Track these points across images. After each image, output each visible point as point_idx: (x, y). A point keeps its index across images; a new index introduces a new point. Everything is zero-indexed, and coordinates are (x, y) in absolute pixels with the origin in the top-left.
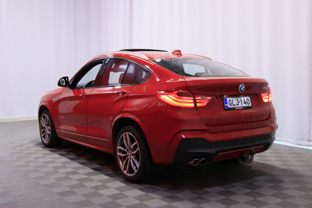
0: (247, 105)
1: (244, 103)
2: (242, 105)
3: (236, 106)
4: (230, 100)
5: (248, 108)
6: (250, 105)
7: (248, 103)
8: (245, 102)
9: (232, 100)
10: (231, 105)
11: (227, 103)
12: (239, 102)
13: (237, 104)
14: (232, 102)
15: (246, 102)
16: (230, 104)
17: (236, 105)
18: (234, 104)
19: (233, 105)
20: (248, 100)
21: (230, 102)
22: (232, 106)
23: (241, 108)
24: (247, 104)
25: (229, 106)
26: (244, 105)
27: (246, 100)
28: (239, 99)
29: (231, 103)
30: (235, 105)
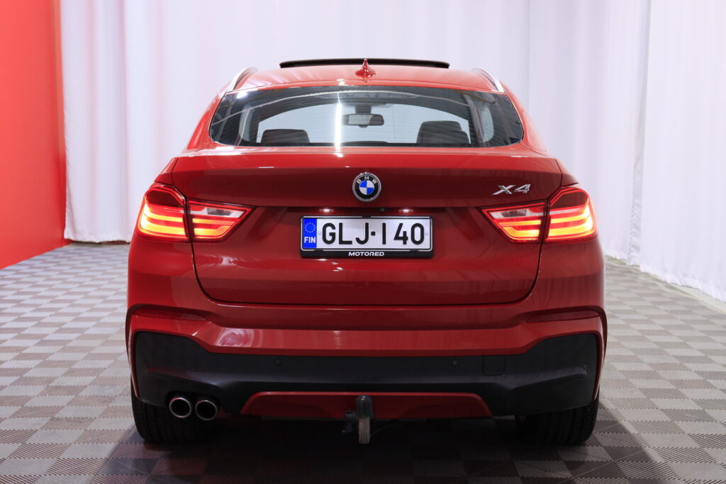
0: (410, 245)
1: (397, 238)
2: (384, 242)
3: (356, 245)
4: (329, 225)
5: (413, 255)
6: (426, 245)
7: (417, 239)
8: (401, 235)
9: (341, 225)
11: (314, 235)
12: (373, 234)
13: (362, 238)
14: (337, 231)
15: (409, 235)
16: (329, 238)
17: (355, 242)
18: (345, 239)
19: (341, 242)
20: (418, 230)
21: (329, 230)
22: (336, 245)
23: (376, 254)
24: (409, 241)
25: (321, 245)
26: (395, 245)
27: (406, 229)
28: (375, 224)
29: (332, 234)
30: (350, 243)
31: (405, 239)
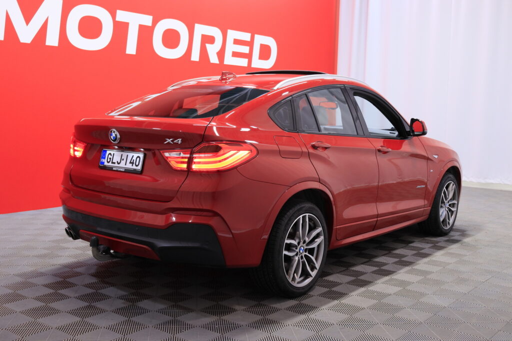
0: (134, 167)
1: (130, 163)
2: (126, 164)
3: (116, 165)
4: (110, 154)
5: (134, 172)
6: (139, 168)
7: (137, 164)
8: (132, 161)
9: (114, 154)
10: (108, 162)
11: (104, 158)
12: (123, 160)
13: (119, 162)
14: (112, 157)
15: (135, 162)
16: (109, 160)
17: (116, 163)
18: (113, 161)
19: (113, 163)
20: (138, 159)
21: (110, 156)
22: (110, 164)
23: (122, 170)
24: (134, 165)
25: (106, 163)
26: (129, 166)
27: (134, 158)
28: (125, 154)
29: (110, 158)
30: (114, 163)
31: (133, 163)
